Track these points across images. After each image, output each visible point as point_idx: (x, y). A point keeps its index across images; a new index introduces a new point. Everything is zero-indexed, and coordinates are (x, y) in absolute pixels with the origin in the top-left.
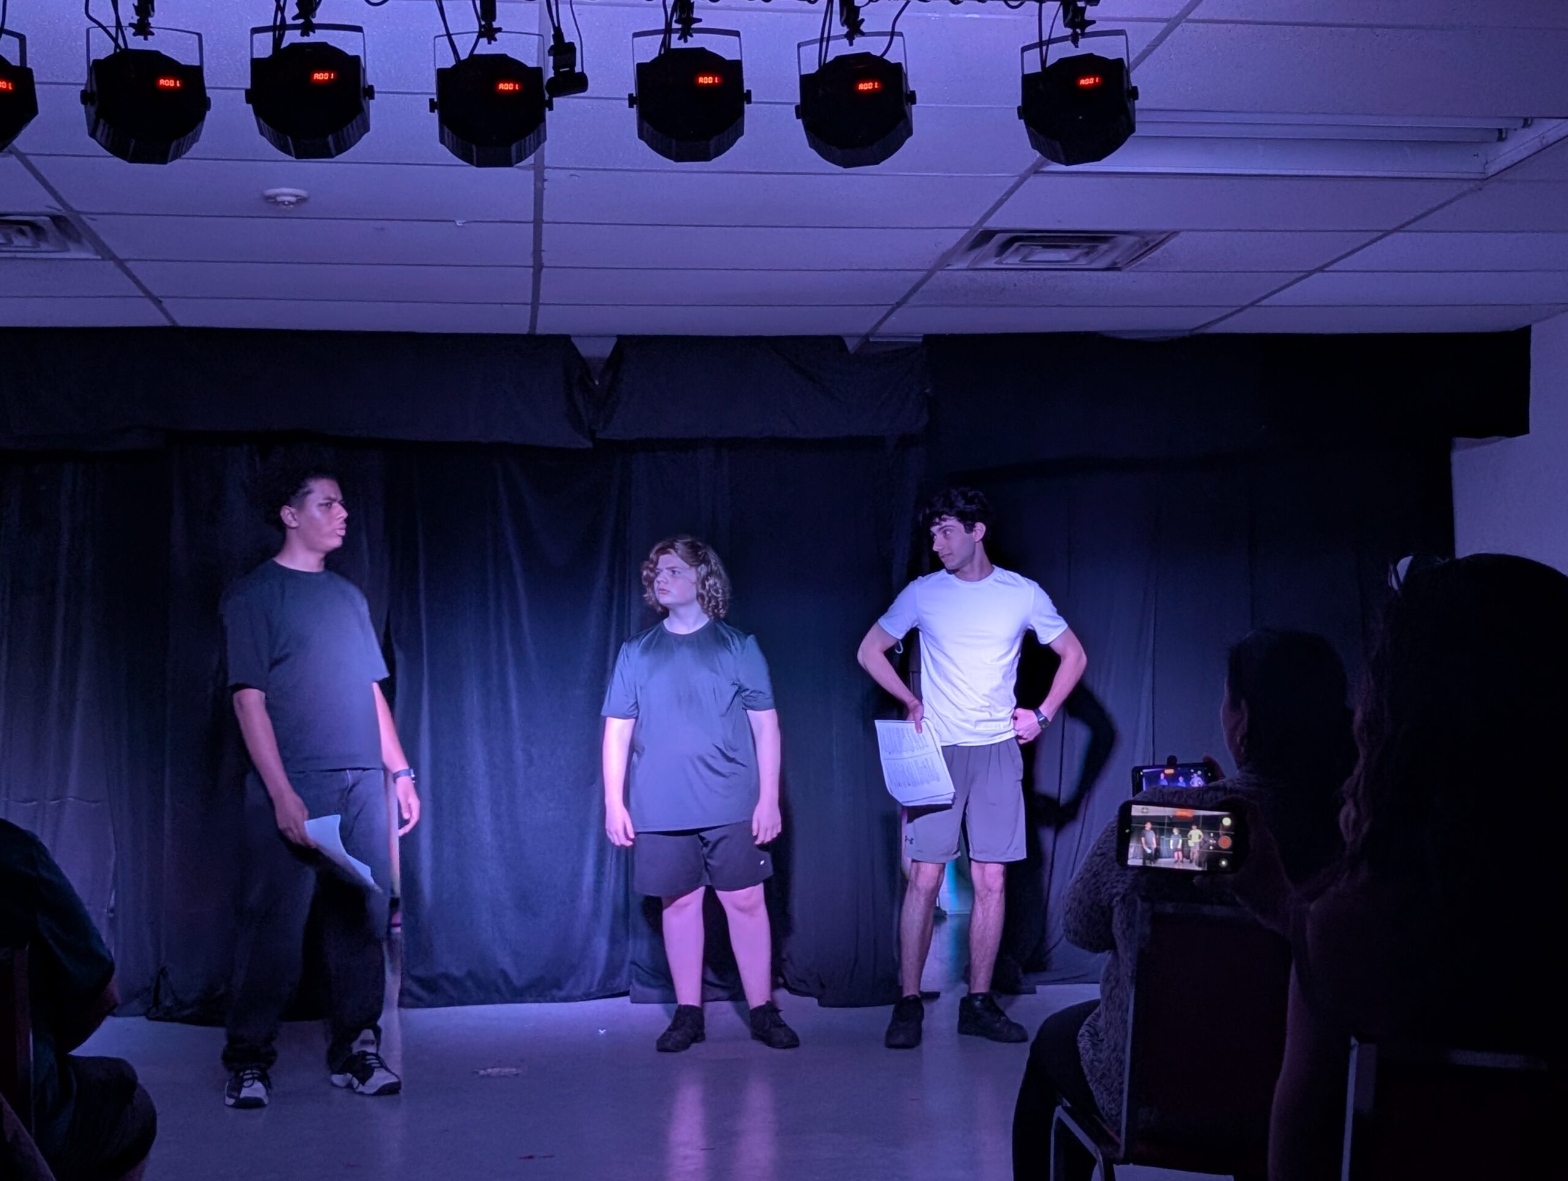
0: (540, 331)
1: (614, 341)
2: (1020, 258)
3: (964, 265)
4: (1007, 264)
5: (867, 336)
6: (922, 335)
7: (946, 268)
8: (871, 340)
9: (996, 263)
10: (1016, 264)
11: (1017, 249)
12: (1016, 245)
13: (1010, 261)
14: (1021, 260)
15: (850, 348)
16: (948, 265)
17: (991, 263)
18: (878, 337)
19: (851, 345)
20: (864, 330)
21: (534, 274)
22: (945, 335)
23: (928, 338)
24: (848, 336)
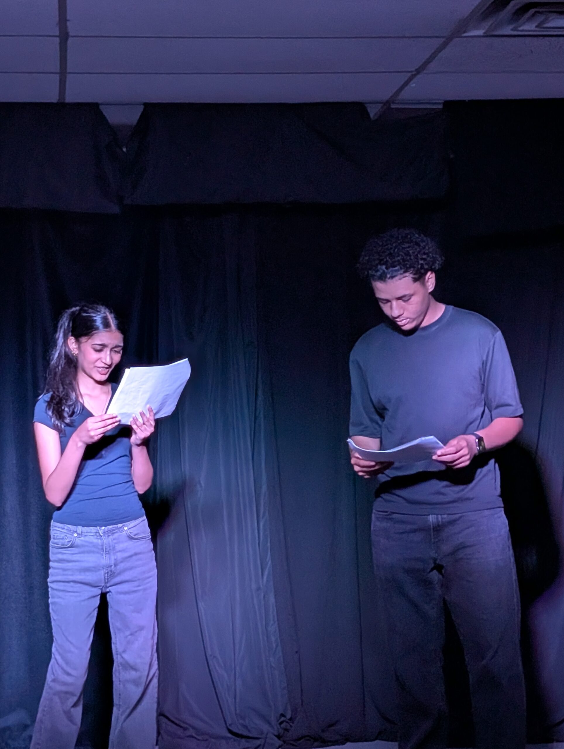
0: (69, 98)
1: (142, 108)
2: (536, 24)
3: (480, 32)
4: (523, 31)
5: (387, 103)
6: (443, 101)
7: (465, 35)
8: (393, 106)
9: (512, 30)
10: (531, 31)
11: (533, 15)
12: (532, 11)
13: (526, 27)
14: (536, 27)
15: (372, 115)
16: (465, 32)
17: (508, 30)
18: (398, 103)
19: (373, 112)
20: (385, 96)
21: (60, 44)
22: (465, 101)
23: (449, 105)
24: (371, 103)
